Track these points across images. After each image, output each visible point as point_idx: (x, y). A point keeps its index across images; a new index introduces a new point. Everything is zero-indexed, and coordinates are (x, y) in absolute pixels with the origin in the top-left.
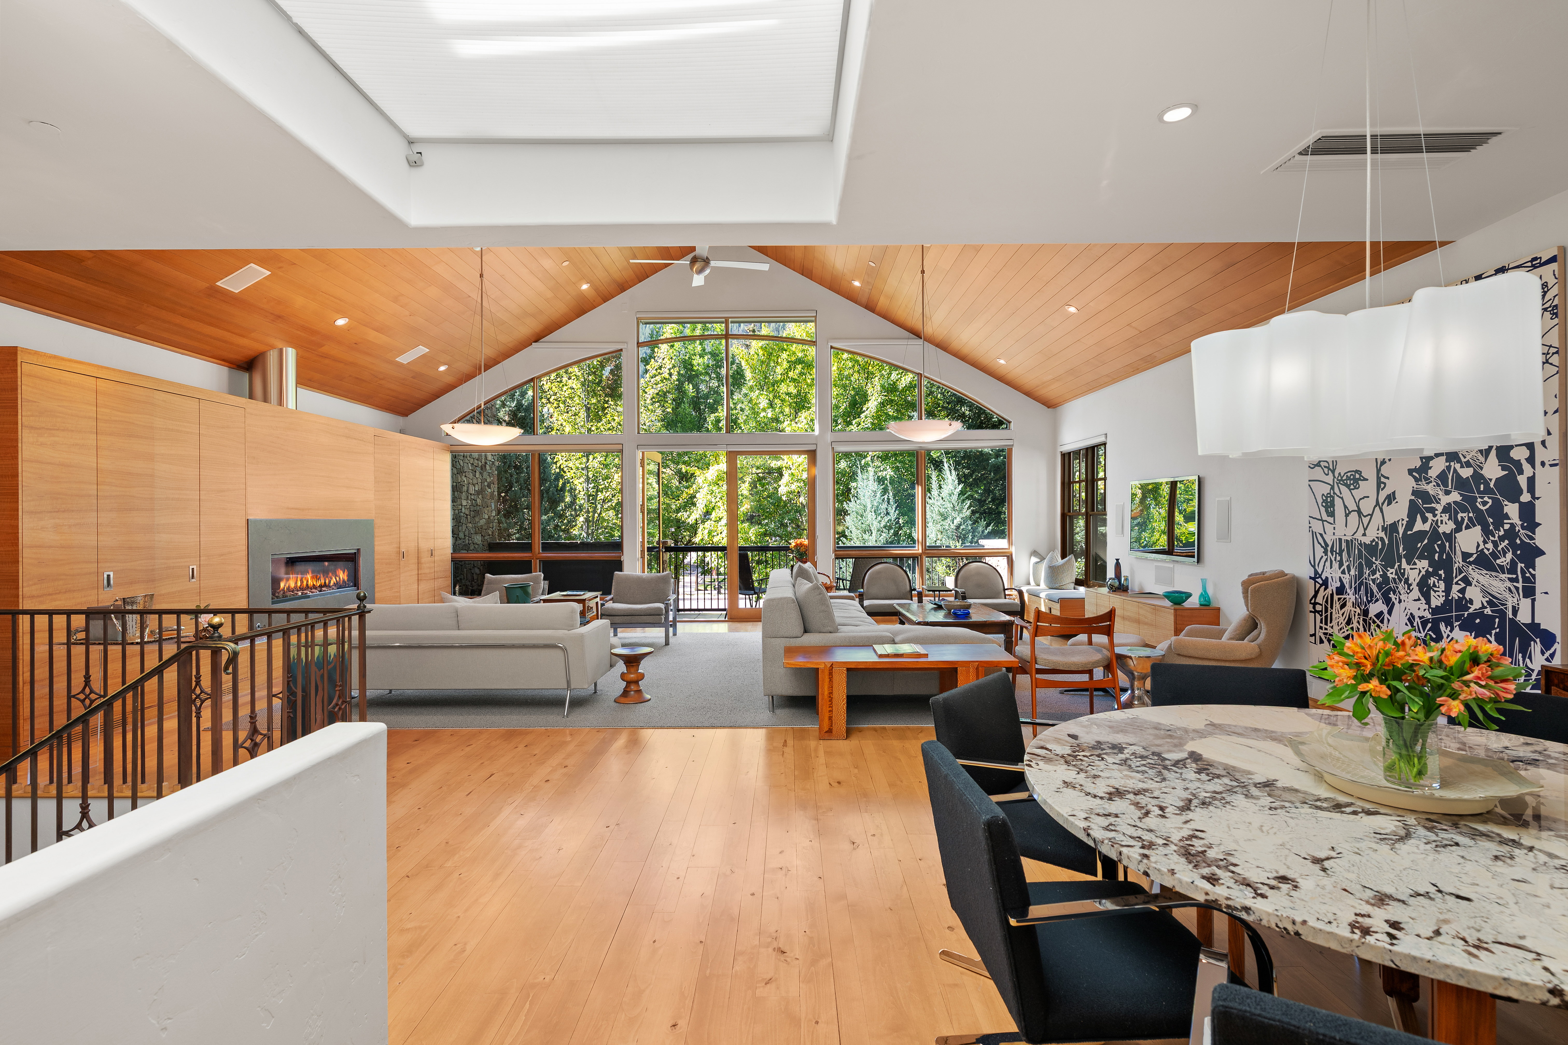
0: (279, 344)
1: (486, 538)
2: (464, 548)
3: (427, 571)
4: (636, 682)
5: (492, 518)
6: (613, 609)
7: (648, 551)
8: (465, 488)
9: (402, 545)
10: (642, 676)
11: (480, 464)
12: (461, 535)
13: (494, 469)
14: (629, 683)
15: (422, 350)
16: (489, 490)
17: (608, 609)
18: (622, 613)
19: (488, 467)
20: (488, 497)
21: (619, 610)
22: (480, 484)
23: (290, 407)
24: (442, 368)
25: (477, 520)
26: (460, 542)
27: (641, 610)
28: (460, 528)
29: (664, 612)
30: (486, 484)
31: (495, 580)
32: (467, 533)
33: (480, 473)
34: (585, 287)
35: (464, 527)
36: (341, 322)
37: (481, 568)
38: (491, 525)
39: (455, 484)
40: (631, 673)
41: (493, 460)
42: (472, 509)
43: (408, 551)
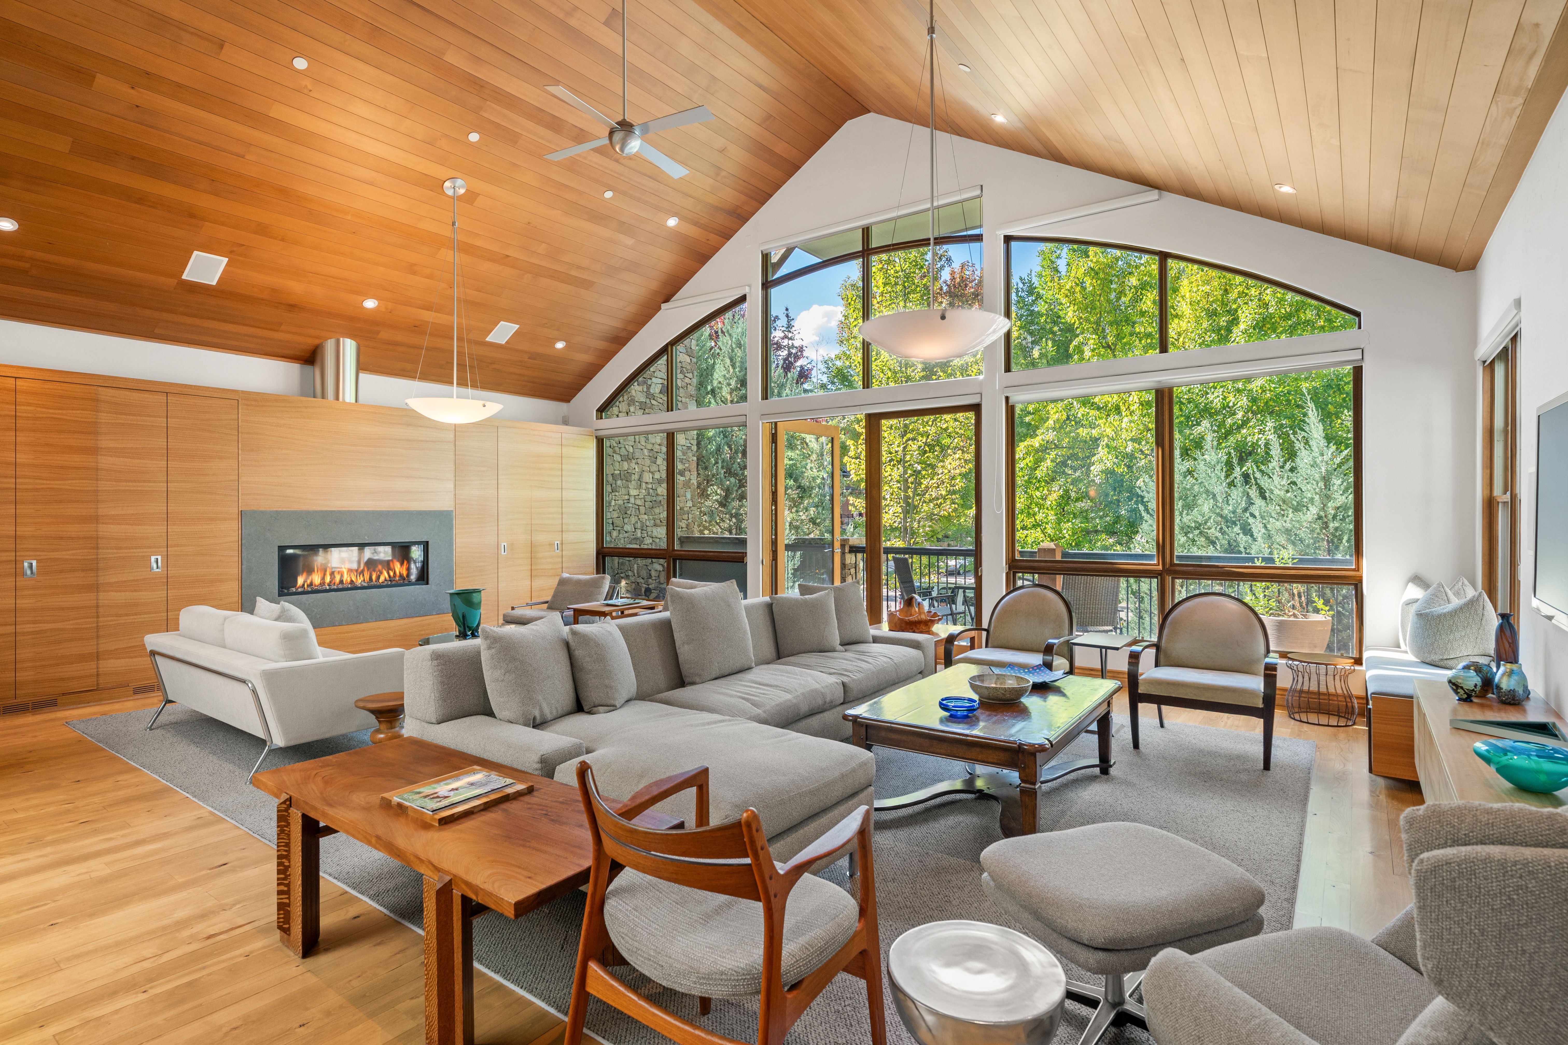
0: (336, 337)
3: (548, 566)
9: (503, 538)
15: (509, 326)
23: (348, 400)
24: (559, 346)
34: (672, 222)
36: (369, 304)
41: (690, 445)
42: (648, 498)
43: (512, 544)
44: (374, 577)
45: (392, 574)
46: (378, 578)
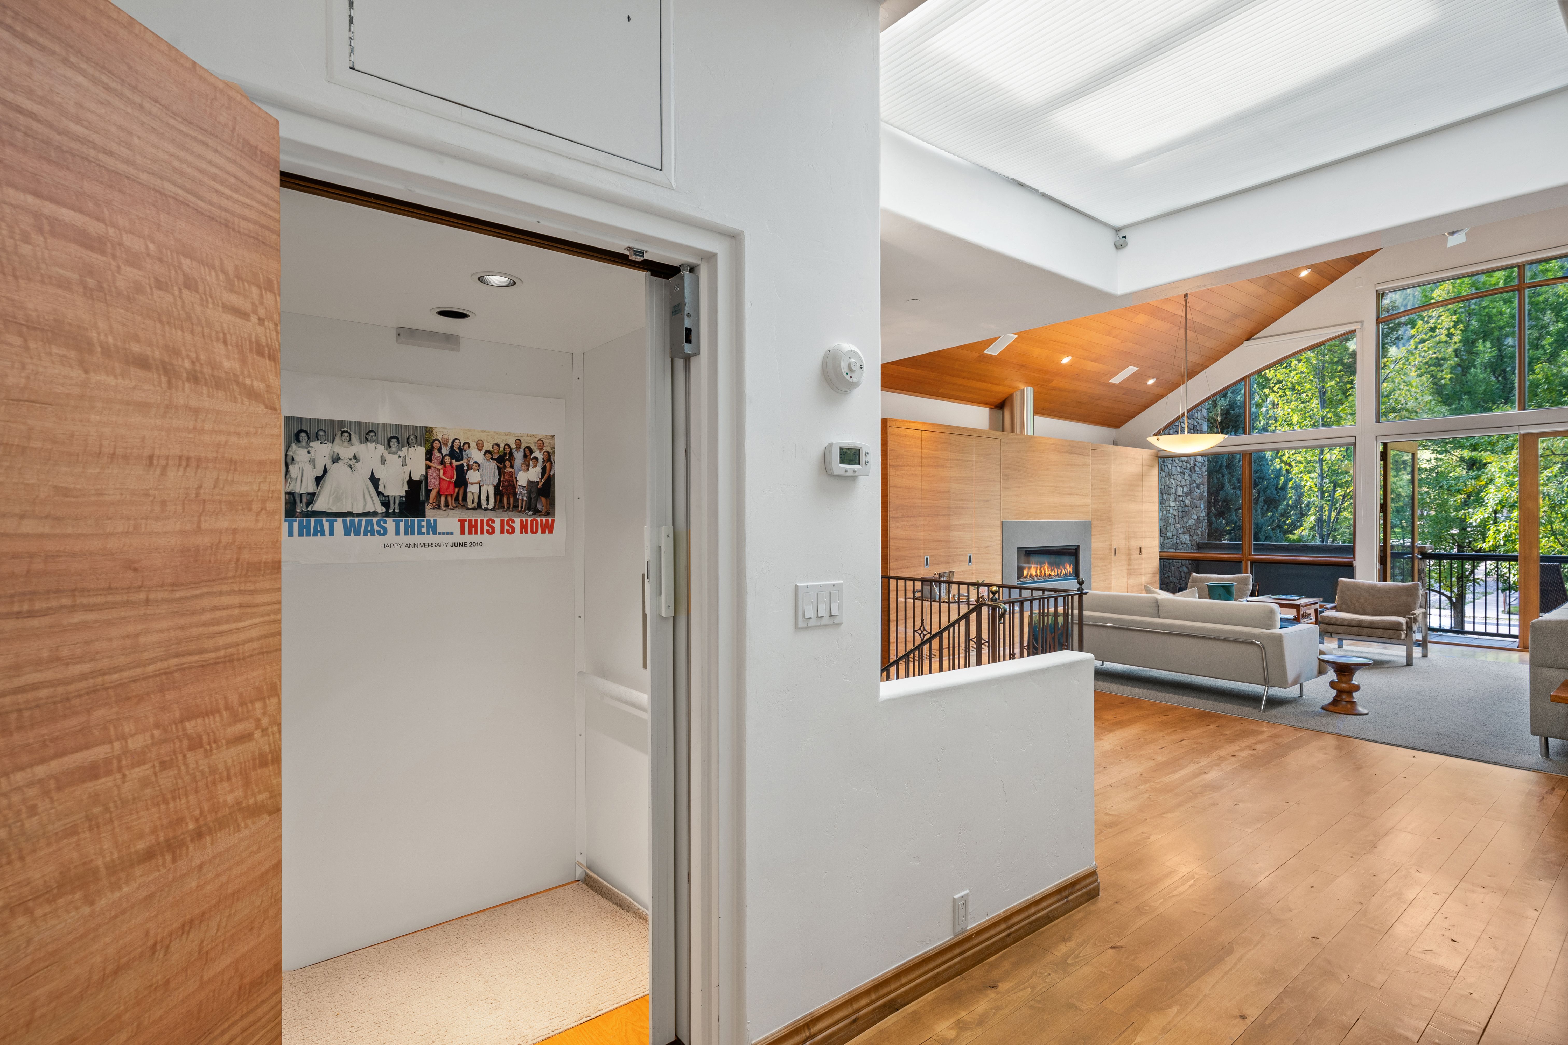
0: (1022, 386)
1: (1195, 538)
2: (1172, 547)
3: (1136, 567)
4: (1350, 693)
5: (1201, 518)
6: (1334, 618)
7: (1391, 557)
8: (1173, 491)
10: (1357, 688)
11: (1189, 466)
12: (1169, 535)
13: (1204, 470)
14: (1340, 692)
15: (1132, 369)
16: (1199, 491)
17: (1327, 617)
18: (1346, 623)
19: (1197, 469)
20: (1198, 498)
21: (1341, 619)
22: (1188, 486)
24: (1151, 382)
25: (1185, 520)
26: (1168, 541)
27: (1371, 622)
28: (1168, 528)
29: (1406, 626)
30: (1195, 485)
31: (1201, 579)
33: (1189, 475)
34: (1304, 273)
35: (1172, 527)
36: (1066, 360)
37: (1190, 566)
38: (1200, 525)
39: (1163, 487)
40: (1342, 682)
42: (1181, 509)
43: (1119, 548)
44: (1059, 572)
45: (1063, 570)
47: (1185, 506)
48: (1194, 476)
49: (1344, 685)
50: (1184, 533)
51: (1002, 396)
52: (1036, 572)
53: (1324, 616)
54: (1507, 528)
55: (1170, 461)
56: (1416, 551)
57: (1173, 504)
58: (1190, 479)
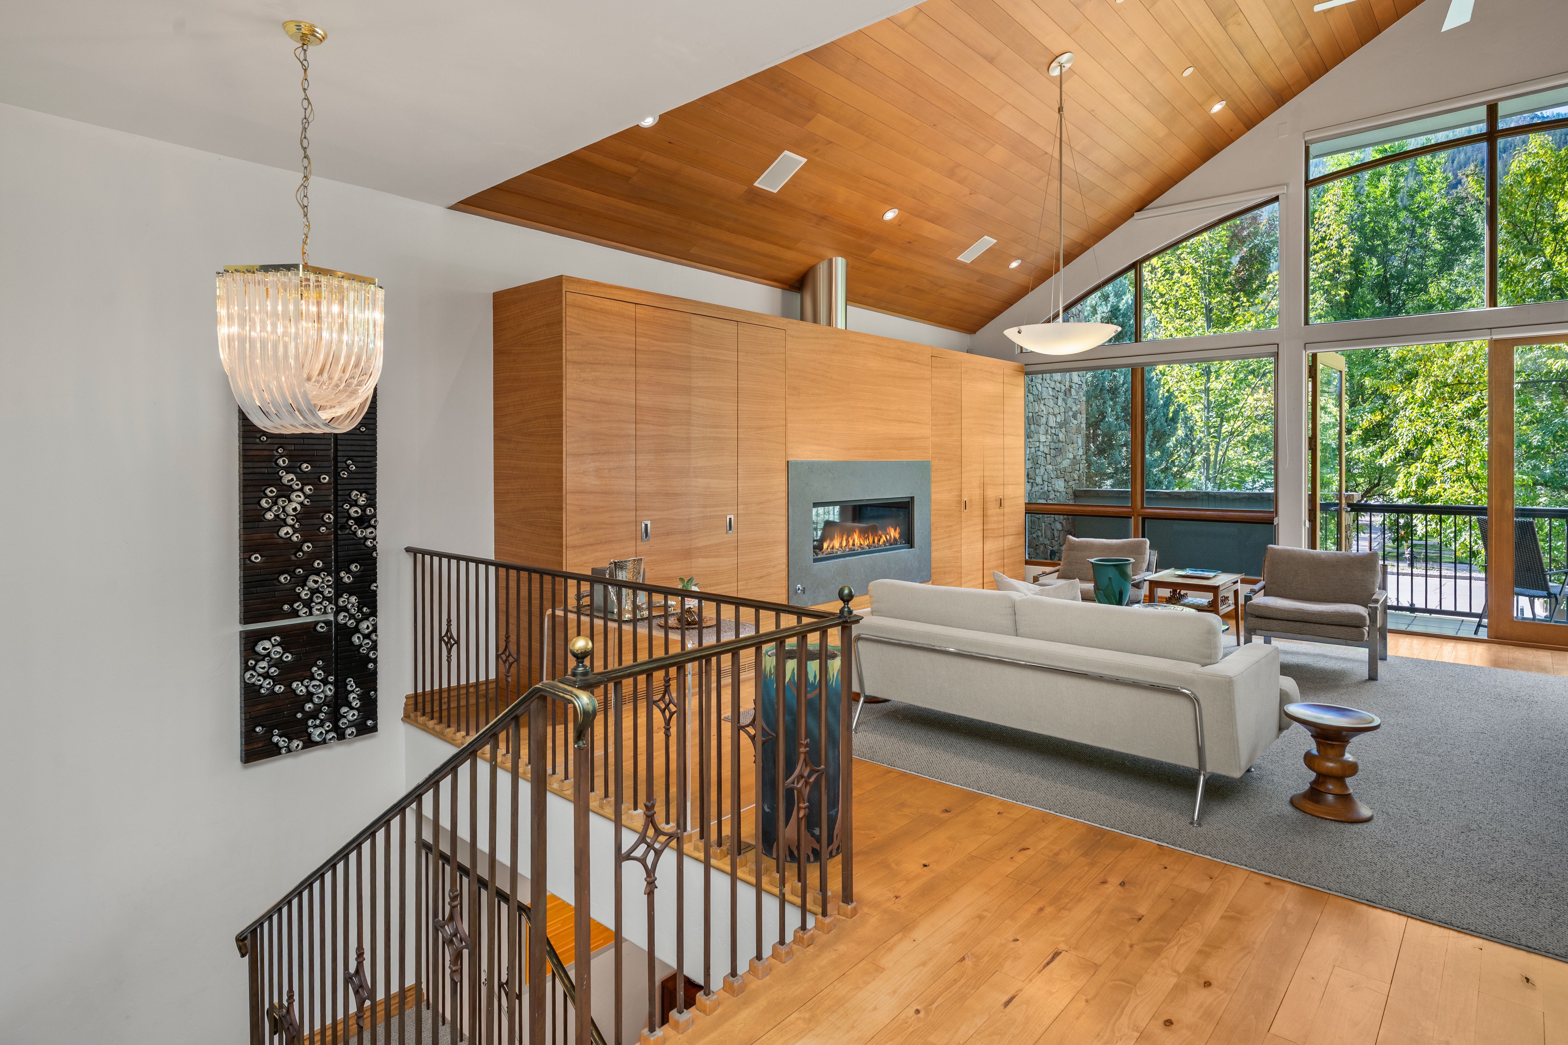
0: (829, 254)
1: (1070, 483)
2: (1043, 496)
3: (994, 526)
4: (1340, 779)
5: (1078, 458)
6: (1267, 608)
8: (1043, 420)
9: (964, 493)
10: (1353, 769)
11: (1063, 388)
12: (1039, 480)
13: (1081, 394)
14: (1322, 777)
15: (989, 241)
16: (1075, 422)
17: (1258, 606)
18: (1285, 616)
19: (1073, 392)
20: (1074, 431)
21: (1278, 610)
22: (1063, 414)
23: (839, 327)
24: (1014, 264)
25: (1059, 459)
26: (1036, 488)
27: (1321, 614)
28: (1037, 471)
29: (1368, 622)
30: (1071, 413)
31: (1082, 546)
32: (1046, 477)
33: (1063, 399)
34: (1217, 107)
35: (1042, 470)
36: (890, 215)
37: (1065, 525)
38: (1077, 467)
39: (1031, 415)
40: (1328, 760)
41: (1080, 383)
42: (1053, 446)
43: (971, 500)
44: (876, 540)
45: (888, 537)
46: (879, 541)
47: (1059, 441)
48: (1070, 401)
49: (1331, 765)
50: (1057, 478)
51: (801, 269)
52: (841, 543)
53: (1253, 605)
54: (1418, 470)
55: (1040, 381)
56: (1344, 501)
57: (1043, 438)
58: (1064, 405)
